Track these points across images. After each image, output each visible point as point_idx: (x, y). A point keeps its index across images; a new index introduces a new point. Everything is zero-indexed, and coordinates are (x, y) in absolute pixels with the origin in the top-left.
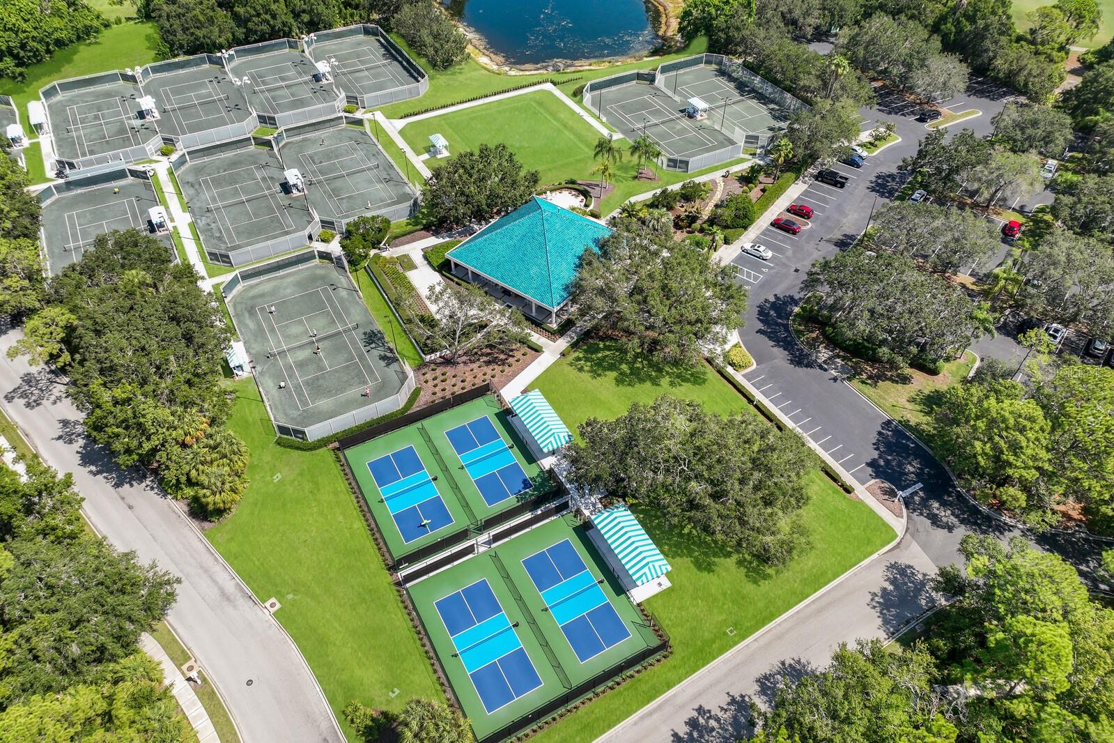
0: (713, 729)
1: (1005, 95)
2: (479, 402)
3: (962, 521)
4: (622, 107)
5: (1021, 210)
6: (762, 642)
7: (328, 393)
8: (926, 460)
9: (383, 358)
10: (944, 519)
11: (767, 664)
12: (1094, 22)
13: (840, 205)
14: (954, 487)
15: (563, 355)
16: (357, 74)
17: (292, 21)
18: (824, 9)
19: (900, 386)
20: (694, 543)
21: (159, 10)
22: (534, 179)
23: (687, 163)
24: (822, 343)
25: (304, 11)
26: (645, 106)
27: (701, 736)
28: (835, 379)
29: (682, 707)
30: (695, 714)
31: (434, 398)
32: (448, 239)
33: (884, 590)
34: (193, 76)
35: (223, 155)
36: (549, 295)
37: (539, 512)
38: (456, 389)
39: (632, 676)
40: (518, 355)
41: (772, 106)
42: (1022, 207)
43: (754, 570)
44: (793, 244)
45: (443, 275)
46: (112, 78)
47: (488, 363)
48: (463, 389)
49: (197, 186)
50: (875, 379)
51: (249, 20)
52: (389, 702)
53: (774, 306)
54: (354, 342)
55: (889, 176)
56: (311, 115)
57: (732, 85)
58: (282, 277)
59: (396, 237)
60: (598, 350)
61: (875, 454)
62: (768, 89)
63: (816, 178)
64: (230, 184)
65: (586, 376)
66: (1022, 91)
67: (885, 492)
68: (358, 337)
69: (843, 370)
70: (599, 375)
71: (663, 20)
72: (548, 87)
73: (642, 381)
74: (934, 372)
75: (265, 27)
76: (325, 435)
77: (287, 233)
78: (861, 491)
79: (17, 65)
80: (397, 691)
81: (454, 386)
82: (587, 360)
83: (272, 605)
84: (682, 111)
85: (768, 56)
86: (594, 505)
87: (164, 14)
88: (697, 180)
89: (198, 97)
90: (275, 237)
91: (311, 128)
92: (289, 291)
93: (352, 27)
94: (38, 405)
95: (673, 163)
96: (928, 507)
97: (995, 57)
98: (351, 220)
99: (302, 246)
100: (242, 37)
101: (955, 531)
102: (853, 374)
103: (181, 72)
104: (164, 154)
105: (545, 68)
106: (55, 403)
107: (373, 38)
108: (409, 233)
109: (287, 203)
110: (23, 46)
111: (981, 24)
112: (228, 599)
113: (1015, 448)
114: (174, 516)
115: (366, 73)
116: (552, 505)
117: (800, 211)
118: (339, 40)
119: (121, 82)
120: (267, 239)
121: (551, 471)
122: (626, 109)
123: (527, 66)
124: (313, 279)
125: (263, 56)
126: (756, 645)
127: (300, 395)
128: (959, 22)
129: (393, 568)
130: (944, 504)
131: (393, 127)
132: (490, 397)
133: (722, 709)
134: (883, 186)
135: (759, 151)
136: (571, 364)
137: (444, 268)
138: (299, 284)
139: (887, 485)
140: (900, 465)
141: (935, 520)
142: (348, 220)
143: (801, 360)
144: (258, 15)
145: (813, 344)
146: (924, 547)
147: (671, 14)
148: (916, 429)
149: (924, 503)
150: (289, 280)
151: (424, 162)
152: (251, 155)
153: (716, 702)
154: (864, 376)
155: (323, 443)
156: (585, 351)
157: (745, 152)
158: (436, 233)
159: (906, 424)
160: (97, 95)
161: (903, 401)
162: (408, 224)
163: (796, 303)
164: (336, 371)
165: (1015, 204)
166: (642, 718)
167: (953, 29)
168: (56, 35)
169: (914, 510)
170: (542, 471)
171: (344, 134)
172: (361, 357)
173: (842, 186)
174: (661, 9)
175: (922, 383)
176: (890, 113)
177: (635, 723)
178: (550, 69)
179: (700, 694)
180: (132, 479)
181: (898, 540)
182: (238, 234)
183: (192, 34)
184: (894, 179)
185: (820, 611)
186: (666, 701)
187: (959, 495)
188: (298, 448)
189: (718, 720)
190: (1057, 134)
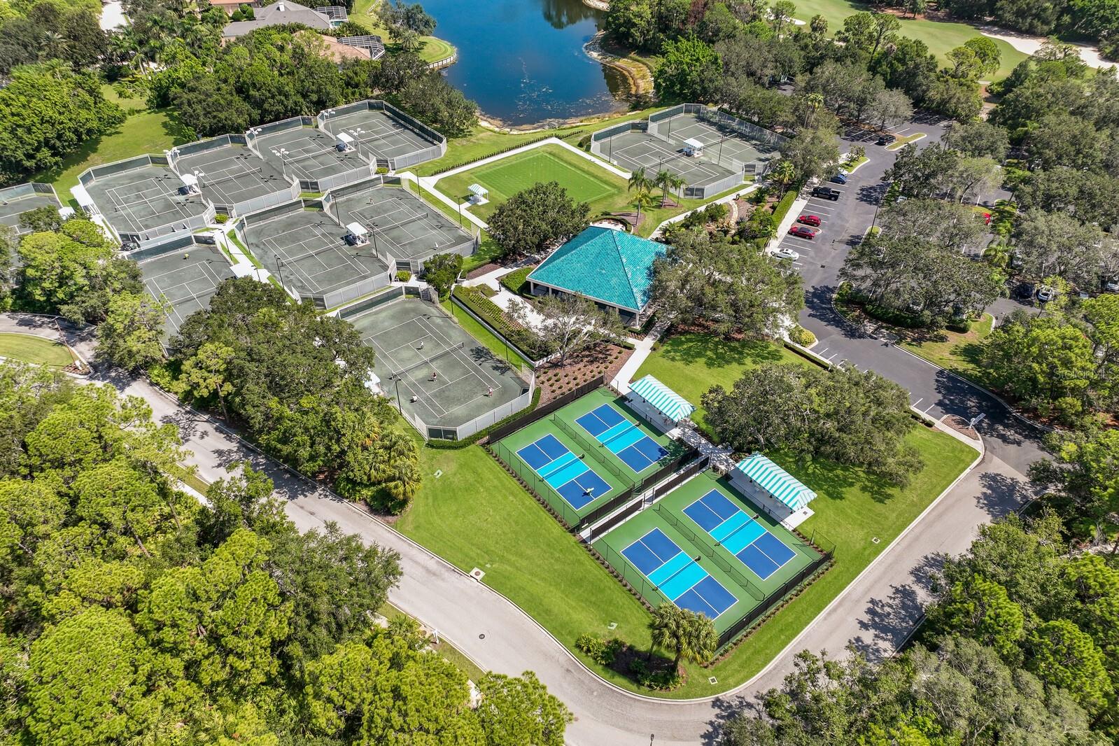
0: (889, 614)
1: (939, 120)
2: (596, 394)
3: (1026, 437)
4: (626, 152)
5: (985, 205)
6: (904, 544)
7: (458, 401)
8: (981, 396)
9: (496, 368)
10: (1011, 437)
11: (915, 560)
12: (995, 59)
13: (839, 213)
14: (1010, 413)
15: (653, 349)
16: (376, 143)
17: (302, 100)
18: (776, 61)
19: (939, 344)
20: (820, 479)
21: (181, 97)
22: (585, 209)
23: (702, 190)
24: (865, 318)
25: (313, 92)
26: (646, 150)
27: (883, 620)
28: (886, 345)
29: (858, 601)
30: (870, 605)
31: (554, 395)
32: (515, 269)
33: (984, 494)
34: (218, 156)
35: (277, 219)
36: (633, 300)
37: (682, 472)
38: (570, 385)
39: (809, 584)
40: (615, 353)
41: (754, 142)
42: (985, 203)
43: (877, 493)
44: (812, 246)
45: (523, 297)
46: (143, 162)
47: (591, 362)
48: (577, 385)
49: (262, 246)
50: (919, 341)
51: (263, 101)
52: (611, 633)
53: (814, 295)
54: (465, 360)
55: (871, 188)
56: (349, 178)
57: (714, 128)
58: (376, 313)
59: (469, 271)
60: (682, 343)
61: (940, 397)
62: (746, 129)
63: (813, 194)
64: (294, 242)
65: (680, 364)
66: (954, 115)
67: (959, 423)
68: (466, 353)
69: (890, 337)
70: (691, 362)
71: (631, 82)
72: (554, 140)
73: (728, 362)
74: (963, 330)
75: (280, 108)
76: (471, 434)
77: (365, 277)
78: (939, 424)
79: (53, 155)
80: (615, 625)
81: (568, 385)
82: (676, 351)
83: (477, 574)
84: (680, 152)
85: (745, 100)
86: (727, 461)
87: (185, 101)
88: (718, 202)
89: (231, 172)
90: (354, 282)
91: (355, 189)
92: (386, 324)
93: (353, 104)
94: (187, 441)
95: (690, 192)
96: (996, 430)
97: (928, 90)
98: (427, 259)
99: (384, 287)
100: (258, 117)
101: (1023, 444)
102: (900, 339)
103: (206, 152)
104: (219, 222)
105: (542, 127)
106: (202, 437)
107: (378, 112)
108: (480, 267)
109: (354, 252)
110: (59, 137)
111: (911, 64)
112: (434, 574)
113: (1067, 363)
114: (356, 516)
115: (383, 141)
116: (691, 465)
117: (808, 221)
118: (347, 116)
119: (151, 165)
120: (348, 284)
121: (679, 439)
122: (632, 153)
123: (524, 127)
124: (406, 312)
125: (280, 133)
126: (899, 548)
127: (433, 405)
128: (892, 65)
129: (575, 530)
130: (1006, 426)
131: (428, 183)
132: (602, 388)
133: (891, 598)
134: (869, 196)
135: (756, 178)
136: (663, 356)
137: (525, 290)
138: (393, 317)
139: (957, 417)
140: (962, 402)
141: (1004, 439)
142: (423, 260)
143: (852, 333)
144: (273, 97)
145: (858, 320)
146: (1004, 459)
147: (637, 77)
148: (963, 374)
149: (991, 427)
150: (383, 315)
151: (467, 209)
152: (302, 217)
153: (883, 594)
154: (909, 340)
155: (472, 440)
156: (671, 345)
157: (746, 179)
158: (504, 265)
159: (955, 371)
160: (132, 178)
161: (947, 355)
162: (473, 260)
163: (832, 291)
164: (458, 383)
165: (979, 200)
166: (829, 614)
167: (889, 70)
168: (89, 125)
169: (986, 434)
170: (672, 440)
171: (383, 192)
172: (476, 370)
173: (836, 198)
174: (626, 73)
175: (955, 339)
176: (853, 140)
177: (825, 619)
178: (547, 127)
179: (869, 590)
180: (303, 491)
181: (981, 457)
182: (318, 282)
183: (215, 117)
184: (875, 191)
185: (940, 516)
186: (844, 599)
187: (1016, 418)
188: (450, 448)
189: (891, 606)
190: (999, 143)
